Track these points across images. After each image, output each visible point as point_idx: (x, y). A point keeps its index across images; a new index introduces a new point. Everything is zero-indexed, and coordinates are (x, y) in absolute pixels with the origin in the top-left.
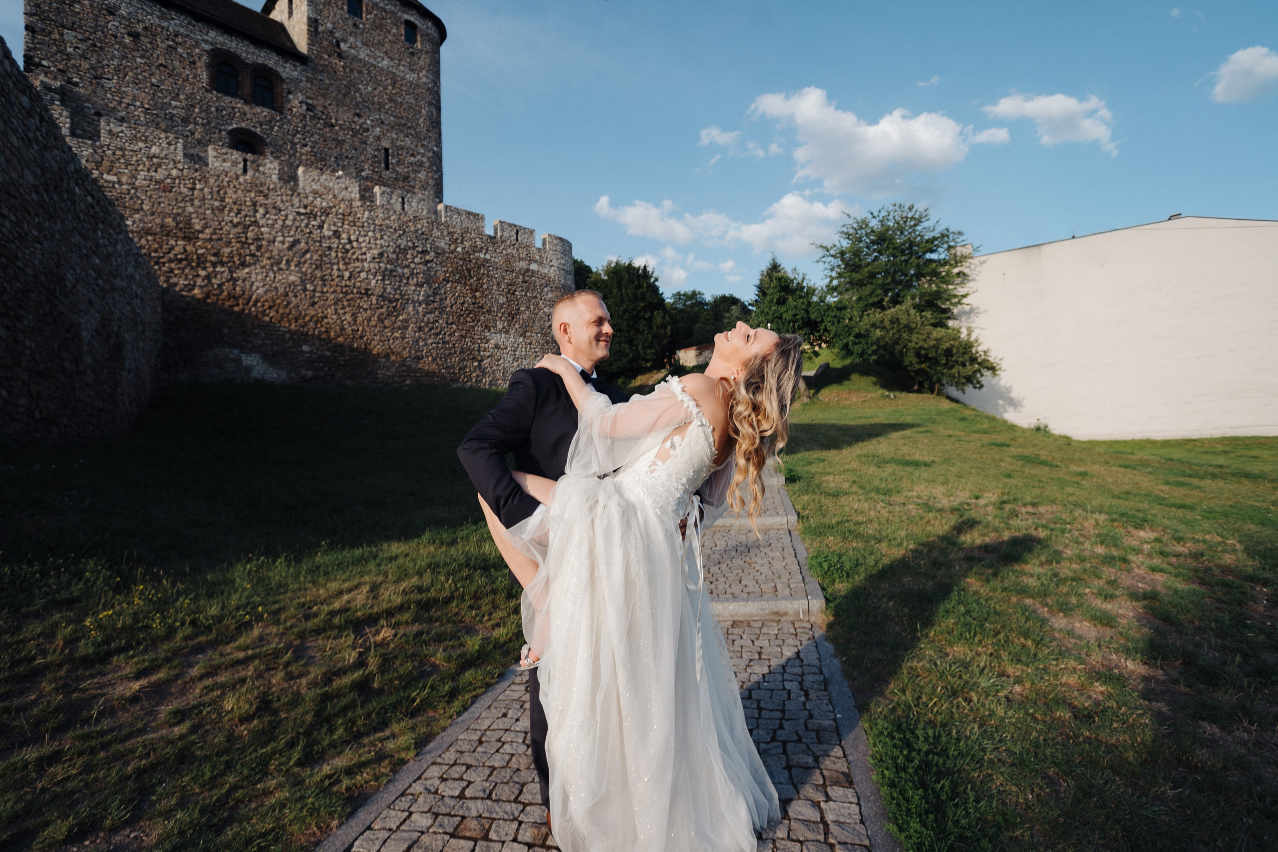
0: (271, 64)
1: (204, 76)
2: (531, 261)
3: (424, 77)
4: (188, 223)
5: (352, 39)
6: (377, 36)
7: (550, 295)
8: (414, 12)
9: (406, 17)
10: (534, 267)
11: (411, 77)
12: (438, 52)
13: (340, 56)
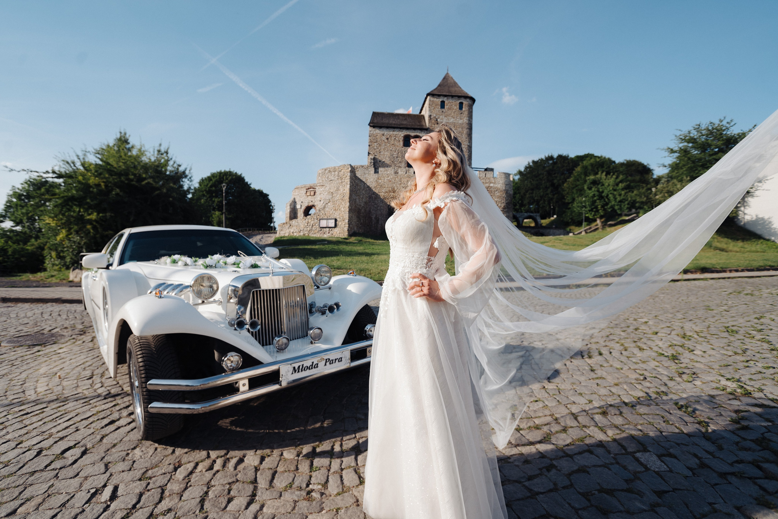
0: (418, 134)
1: (402, 143)
2: (491, 183)
3: (465, 120)
4: (394, 189)
5: (441, 117)
6: (449, 112)
7: (498, 194)
8: (462, 98)
9: (460, 101)
10: (492, 185)
11: (461, 121)
12: (472, 108)
13: (437, 123)
